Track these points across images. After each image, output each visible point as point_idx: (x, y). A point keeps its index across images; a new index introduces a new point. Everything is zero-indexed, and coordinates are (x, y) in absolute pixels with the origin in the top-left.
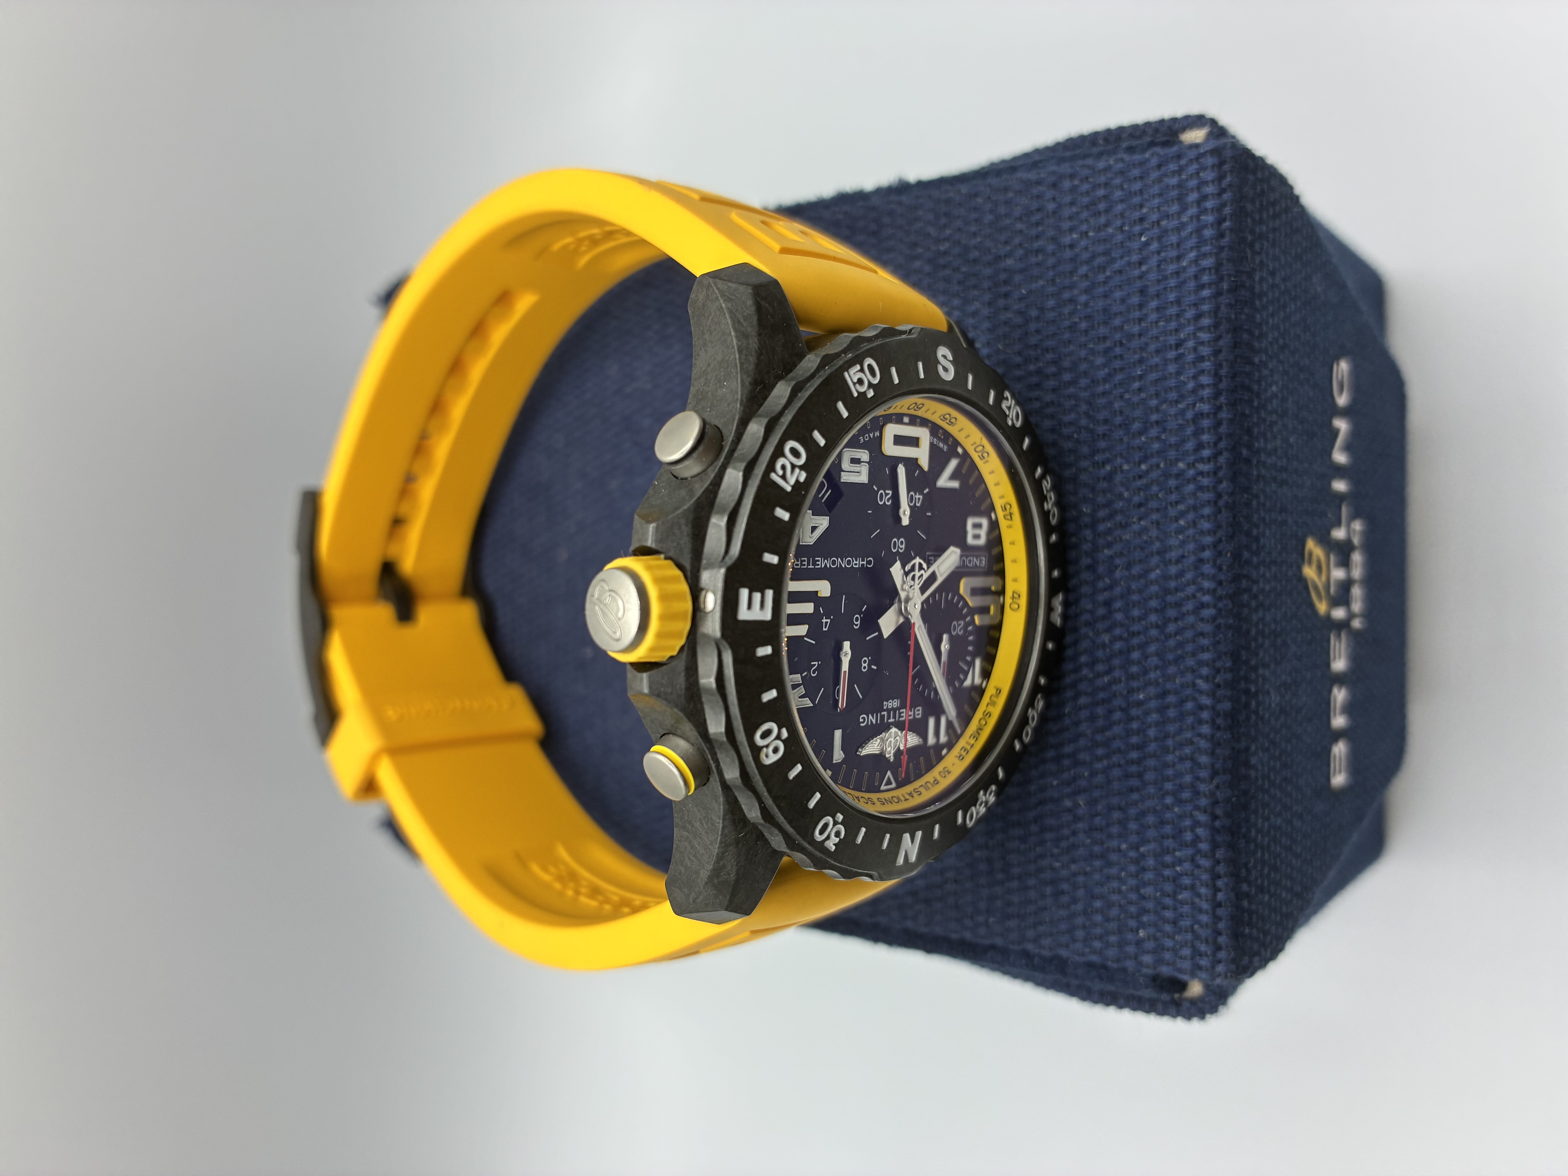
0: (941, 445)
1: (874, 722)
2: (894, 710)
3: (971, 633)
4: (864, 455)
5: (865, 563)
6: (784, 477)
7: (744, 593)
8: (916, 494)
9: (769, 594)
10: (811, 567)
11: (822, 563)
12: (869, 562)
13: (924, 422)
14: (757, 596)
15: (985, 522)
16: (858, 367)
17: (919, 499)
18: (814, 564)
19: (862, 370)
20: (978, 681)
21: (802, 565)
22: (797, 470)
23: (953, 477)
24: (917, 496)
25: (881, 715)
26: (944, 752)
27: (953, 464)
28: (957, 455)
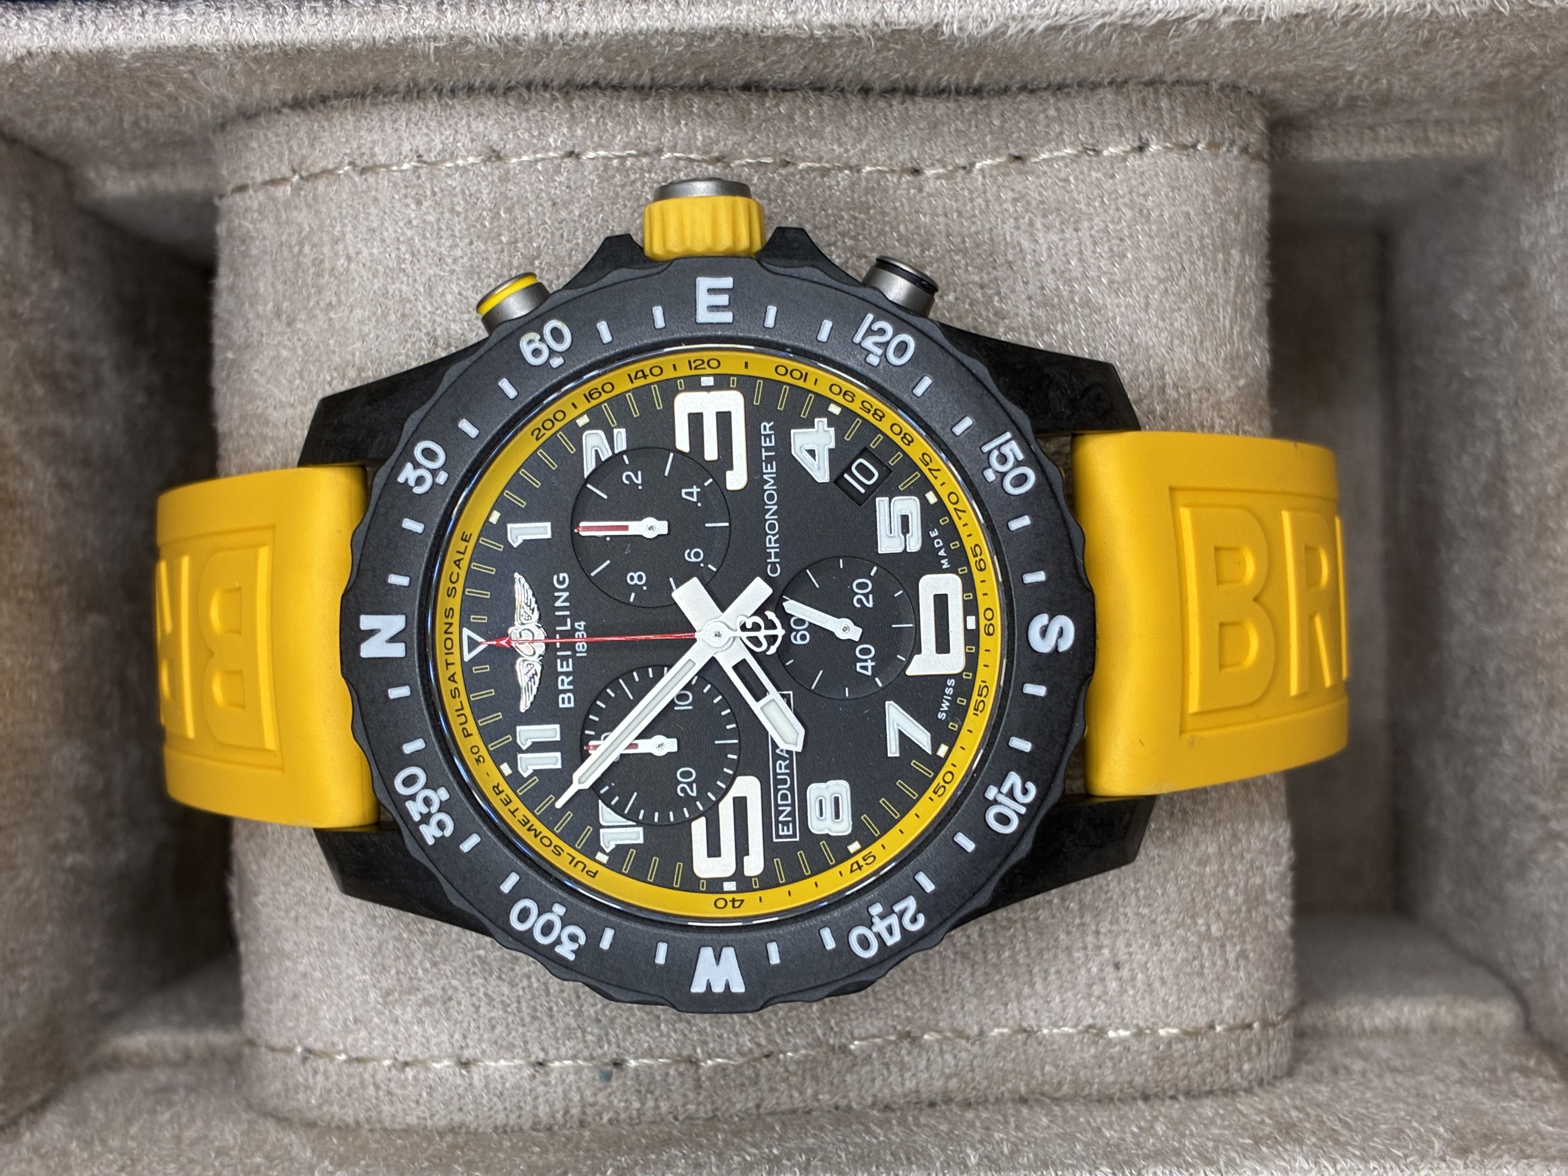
0: (945, 706)
1: (558, 604)
2: (571, 647)
3: (679, 814)
4: (914, 544)
5: (773, 560)
6: (870, 332)
7: (727, 282)
8: (872, 659)
9: (727, 317)
10: (764, 454)
11: (769, 472)
12: (774, 570)
13: (972, 661)
14: (723, 300)
15: (843, 827)
16: (1021, 457)
17: (865, 668)
18: (769, 460)
19: (1018, 464)
20: (610, 839)
21: (766, 436)
22: (879, 352)
23: (904, 739)
24: (870, 664)
25: (565, 617)
26: (506, 769)
27: (922, 738)
28: (935, 747)
